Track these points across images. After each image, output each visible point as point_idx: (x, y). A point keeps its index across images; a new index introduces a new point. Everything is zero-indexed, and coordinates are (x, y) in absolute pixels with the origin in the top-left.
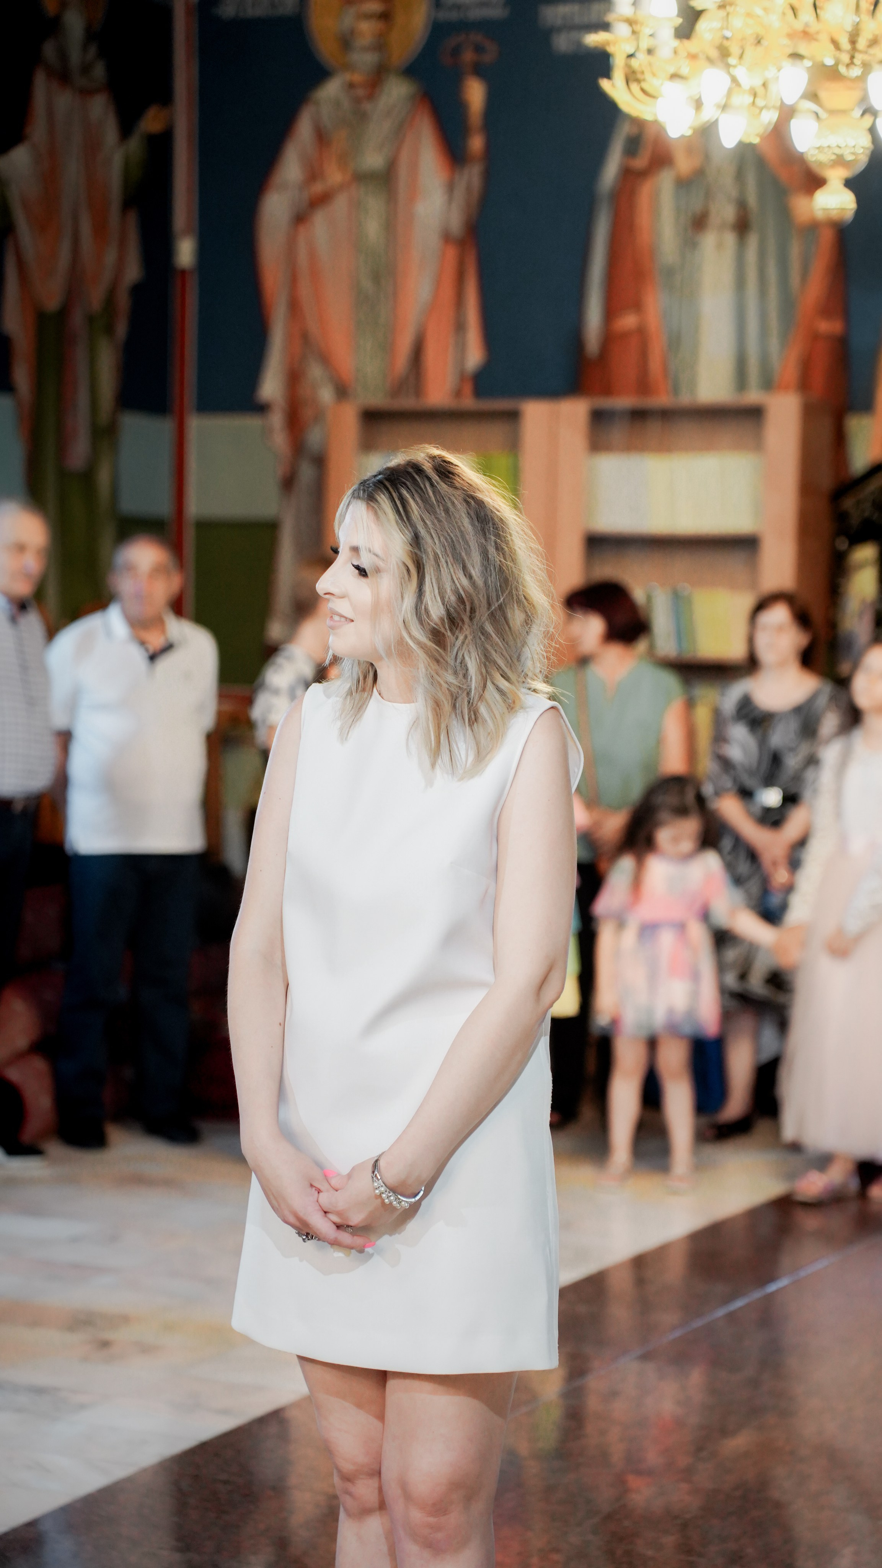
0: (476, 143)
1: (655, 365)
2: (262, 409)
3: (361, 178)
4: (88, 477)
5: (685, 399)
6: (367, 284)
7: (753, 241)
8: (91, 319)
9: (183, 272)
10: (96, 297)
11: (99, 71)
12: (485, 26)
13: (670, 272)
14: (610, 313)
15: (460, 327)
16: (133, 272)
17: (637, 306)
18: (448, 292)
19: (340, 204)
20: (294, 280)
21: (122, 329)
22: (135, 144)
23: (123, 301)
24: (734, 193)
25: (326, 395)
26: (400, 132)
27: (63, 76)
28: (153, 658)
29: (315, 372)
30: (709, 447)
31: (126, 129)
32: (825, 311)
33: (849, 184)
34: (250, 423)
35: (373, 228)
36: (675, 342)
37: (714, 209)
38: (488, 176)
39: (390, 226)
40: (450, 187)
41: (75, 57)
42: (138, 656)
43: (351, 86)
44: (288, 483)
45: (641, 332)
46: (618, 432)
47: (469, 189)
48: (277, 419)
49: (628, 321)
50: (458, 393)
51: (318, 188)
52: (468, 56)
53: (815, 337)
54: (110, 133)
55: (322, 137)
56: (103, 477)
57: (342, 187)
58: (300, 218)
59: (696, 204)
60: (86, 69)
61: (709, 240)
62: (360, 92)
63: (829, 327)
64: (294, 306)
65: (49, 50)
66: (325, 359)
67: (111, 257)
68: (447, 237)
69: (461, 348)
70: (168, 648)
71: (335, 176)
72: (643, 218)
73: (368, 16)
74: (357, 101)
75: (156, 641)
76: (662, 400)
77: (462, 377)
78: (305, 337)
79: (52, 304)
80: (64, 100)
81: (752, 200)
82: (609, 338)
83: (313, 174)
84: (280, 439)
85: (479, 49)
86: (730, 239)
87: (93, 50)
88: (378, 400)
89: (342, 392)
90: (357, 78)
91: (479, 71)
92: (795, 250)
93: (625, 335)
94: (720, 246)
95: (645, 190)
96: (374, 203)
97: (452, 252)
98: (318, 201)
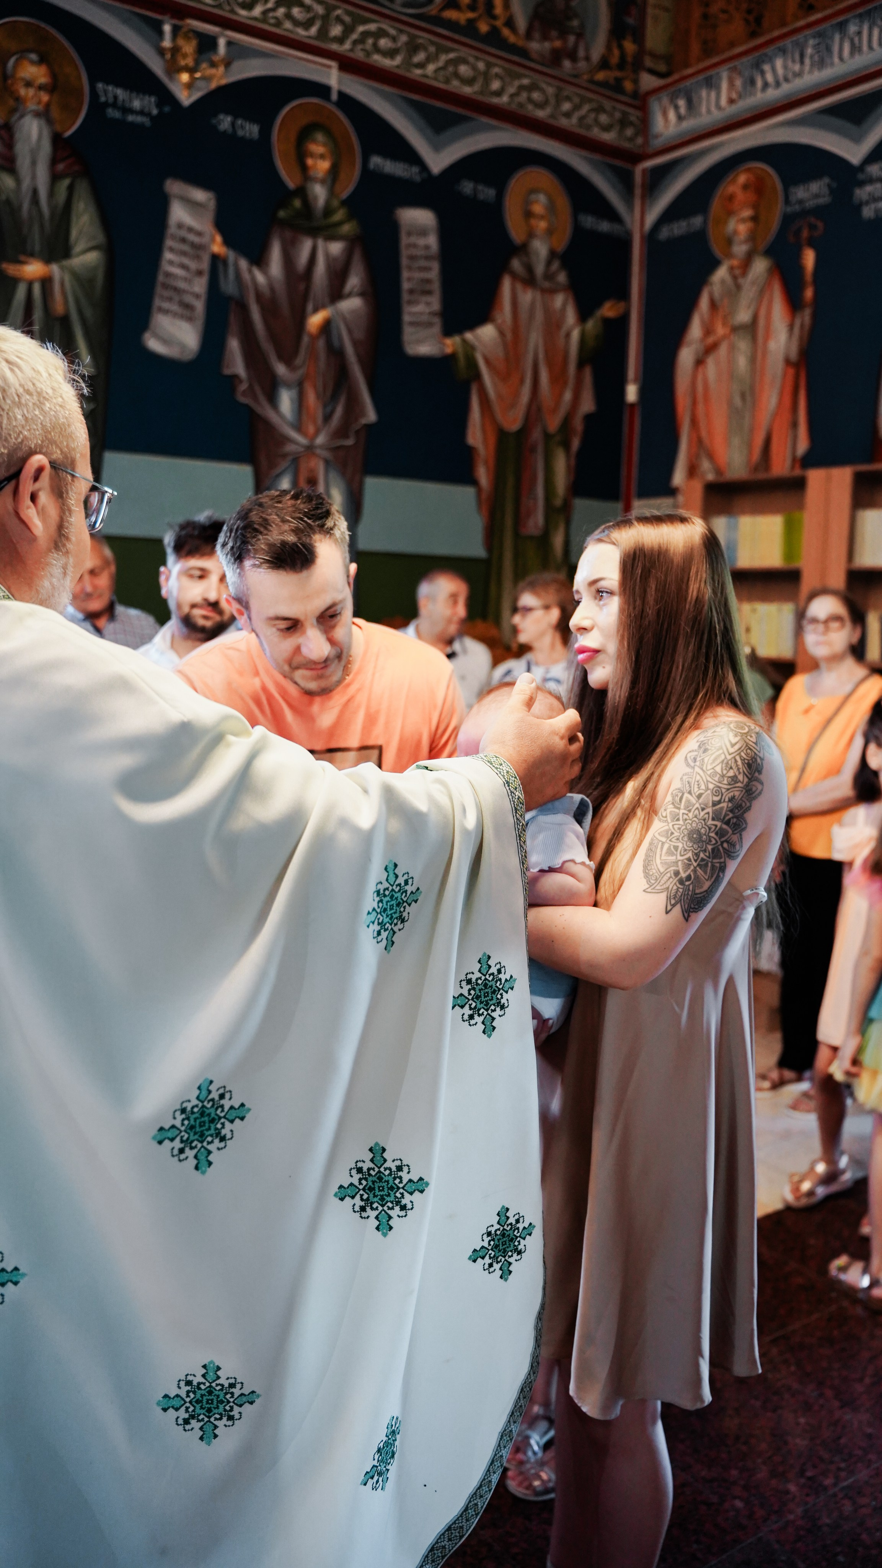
0: (809, 293)
2: (672, 492)
3: (736, 329)
4: (544, 540)
6: (738, 401)
8: (547, 436)
9: (632, 406)
10: (554, 424)
11: (562, 278)
12: (818, 211)
15: (795, 425)
16: (587, 405)
18: (788, 401)
19: (723, 350)
20: (694, 403)
21: (576, 443)
22: (591, 324)
23: (578, 424)
26: (761, 293)
27: (529, 280)
29: (706, 465)
31: (583, 315)
34: (666, 501)
35: (742, 362)
38: (814, 316)
39: (753, 360)
40: (791, 327)
41: (540, 269)
43: (731, 269)
47: (802, 326)
50: (793, 467)
51: (711, 340)
52: (805, 234)
54: (571, 316)
55: (713, 305)
56: (558, 540)
57: (725, 337)
58: (700, 362)
60: (549, 276)
62: (737, 272)
64: (694, 422)
65: (516, 264)
66: (711, 457)
67: (568, 396)
68: (788, 362)
69: (795, 443)
71: (720, 330)
73: (743, 220)
74: (735, 278)
77: (794, 459)
78: (700, 441)
79: (513, 426)
80: (527, 297)
83: (708, 331)
85: (812, 227)
87: (556, 265)
89: (718, 474)
90: (735, 262)
91: (811, 244)
96: (743, 345)
97: (791, 371)
98: (710, 349)
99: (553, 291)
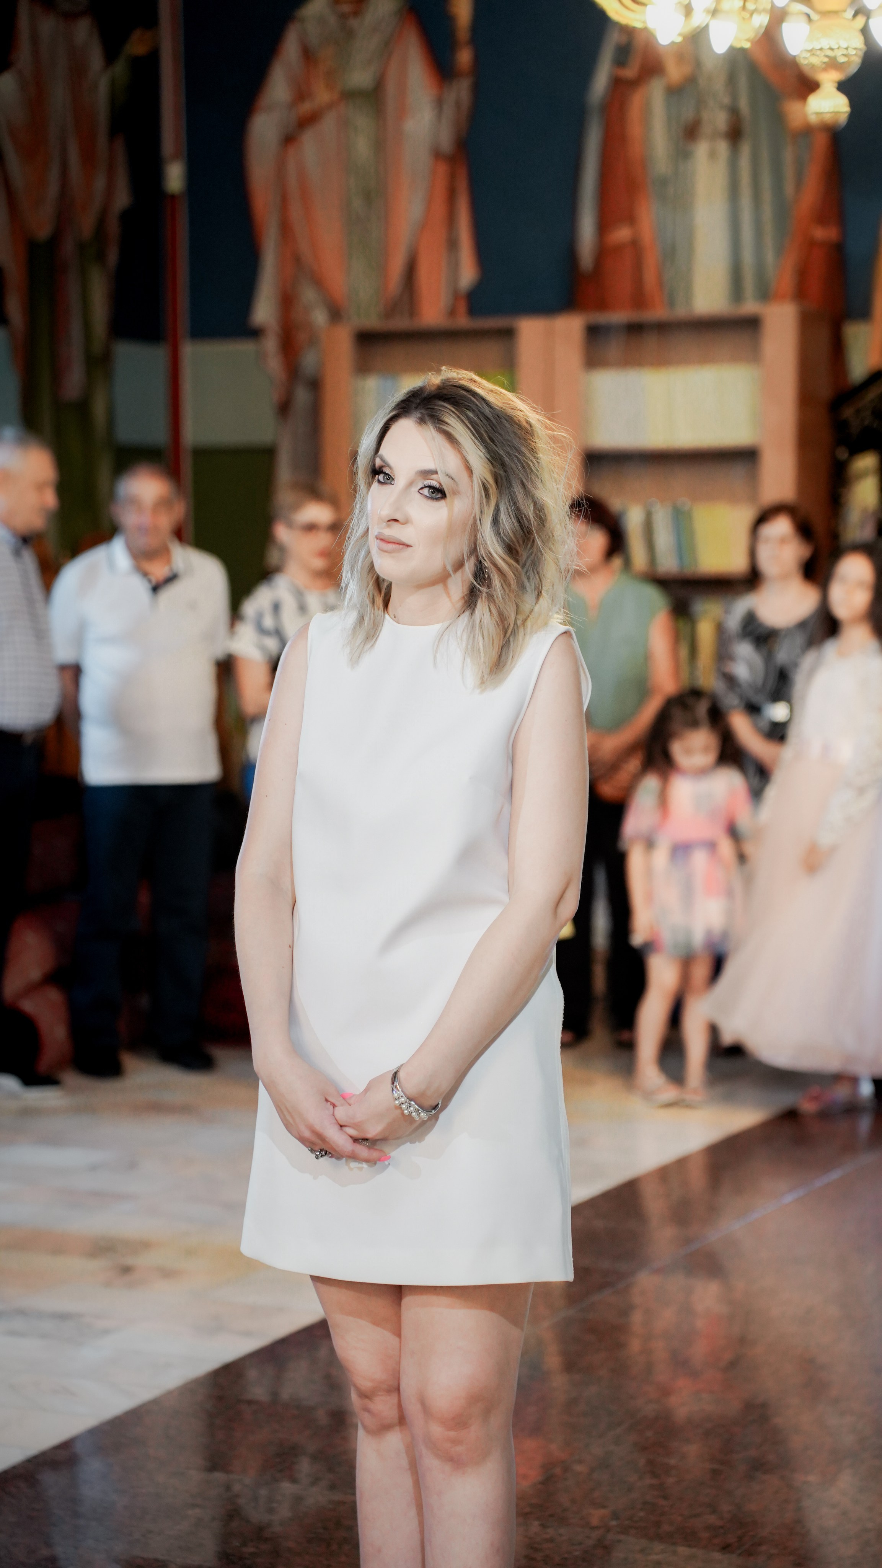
0: (464, 57)
1: (650, 277)
2: (255, 333)
3: (350, 95)
4: (83, 407)
5: (680, 312)
6: (357, 204)
7: (746, 150)
8: (82, 247)
9: (173, 197)
10: (86, 224)
13: (664, 182)
14: (603, 226)
15: (452, 244)
16: (122, 198)
17: (631, 219)
18: (439, 209)
19: (328, 124)
20: (284, 201)
21: (113, 256)
22: (120, 68)
23: (113, 228)
24: (726, 100)
25: (320, 317)
26: (387, 48)
27: (49, 2)
28: (156, 589)
29: (308, 295)
30: (705, 359)
32: (821, 219)
33: (843, 87)
34: (243, 348)
35: (362, 146)
36: (670, 253)
37: (706, 116)
38: (477, 90)
39: (380, 145)
40: (439, 103)
42: (139, 587)
43: (335, 3)
44: (284, 408)
45: (635, 245)
46: (614, 347)
47: (458, 104)
48: (271, 344)
49: (622, 234)
50: (452, 313)
51: (306, 107)
53: (811, 244)
54: (96, 57)
55: (308, 55)
56: (99, 409)
57: (330, 106)
58: (289, 139)
59: (688, 113)
61: (701, 149)
62: (346, 8)
63: (824, 234)
64: (286, 229)
66: (318, 282)
67: (100, 183)
68: (437, 155)
69: (454, 267)
70: (172, 578)
71: (322, 95)
72: (634, 129)
74: (343, 17)
75: (159, 571)
76: (657, 313)
77: (456, 295)
78: (297, 260)
79: (43, 232)
80: (48, 25)
81: (744, 105)
82: (603, 252)
83: (301, 94)
84: (274, 364)
86: (723, 147)
88: (372, 321)
89: (336, 314)
92: (788, 156)
93: (619, 249)
94: (712, 155)
95: (636, 100)
96: (362, 122)
97: (442, 169)
98: (307, 121)
99: (70, 17)
